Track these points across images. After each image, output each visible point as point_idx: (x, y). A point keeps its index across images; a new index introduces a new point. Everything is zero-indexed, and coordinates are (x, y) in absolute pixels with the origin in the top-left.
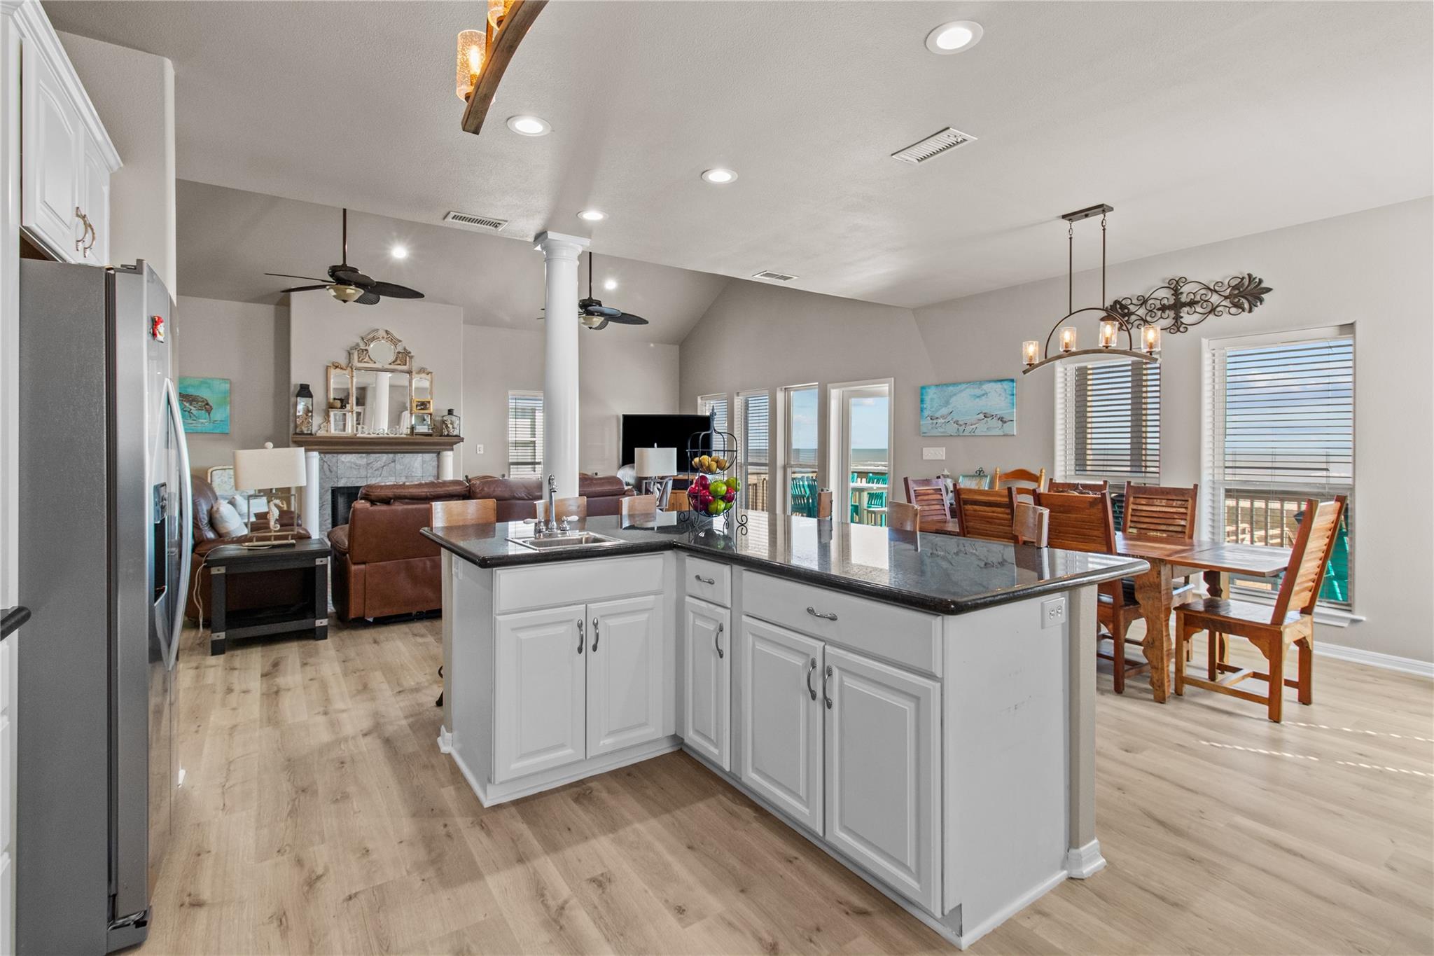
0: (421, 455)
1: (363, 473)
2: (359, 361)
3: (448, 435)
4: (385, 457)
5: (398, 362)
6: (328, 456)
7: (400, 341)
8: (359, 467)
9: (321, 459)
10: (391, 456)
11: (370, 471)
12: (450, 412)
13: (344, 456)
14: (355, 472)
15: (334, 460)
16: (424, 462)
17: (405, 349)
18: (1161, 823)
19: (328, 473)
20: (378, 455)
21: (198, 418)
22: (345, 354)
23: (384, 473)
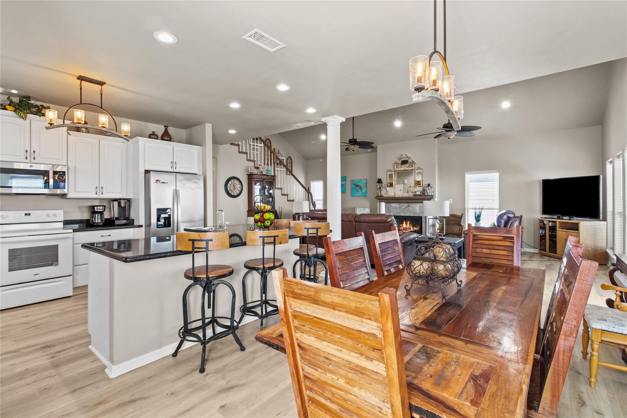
0: (418, 204)
1: (398, 210)
2: (397, 168)
3: (427, 195)
4: (406, 205)
5: (410, 166)
6: (388, 204)
7: (410, 158)
8: (397, 208)
9: (386, 205)
10: (408, 204)
11: (401, 210)
12: (429, 185)
13: (392, 204)
14: (396, 210)
15: (389, 205)
16: (420, 207)
17: (412, 161)
18: (134, 401)
19: (388, 210)
20: (403, 204)
21: (359, 192)
22: (392, 166)
23: (405, 211)
